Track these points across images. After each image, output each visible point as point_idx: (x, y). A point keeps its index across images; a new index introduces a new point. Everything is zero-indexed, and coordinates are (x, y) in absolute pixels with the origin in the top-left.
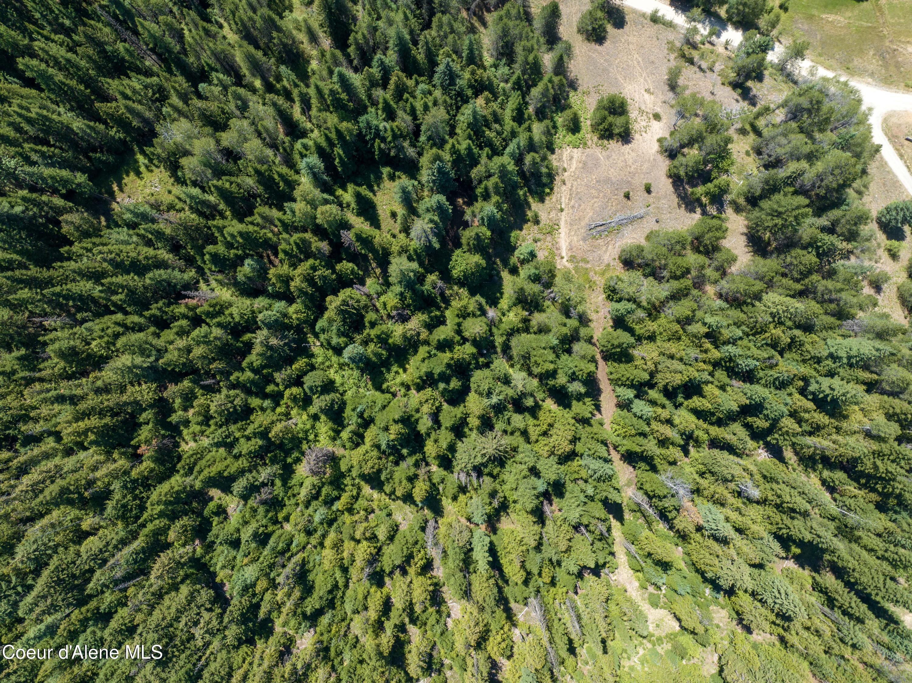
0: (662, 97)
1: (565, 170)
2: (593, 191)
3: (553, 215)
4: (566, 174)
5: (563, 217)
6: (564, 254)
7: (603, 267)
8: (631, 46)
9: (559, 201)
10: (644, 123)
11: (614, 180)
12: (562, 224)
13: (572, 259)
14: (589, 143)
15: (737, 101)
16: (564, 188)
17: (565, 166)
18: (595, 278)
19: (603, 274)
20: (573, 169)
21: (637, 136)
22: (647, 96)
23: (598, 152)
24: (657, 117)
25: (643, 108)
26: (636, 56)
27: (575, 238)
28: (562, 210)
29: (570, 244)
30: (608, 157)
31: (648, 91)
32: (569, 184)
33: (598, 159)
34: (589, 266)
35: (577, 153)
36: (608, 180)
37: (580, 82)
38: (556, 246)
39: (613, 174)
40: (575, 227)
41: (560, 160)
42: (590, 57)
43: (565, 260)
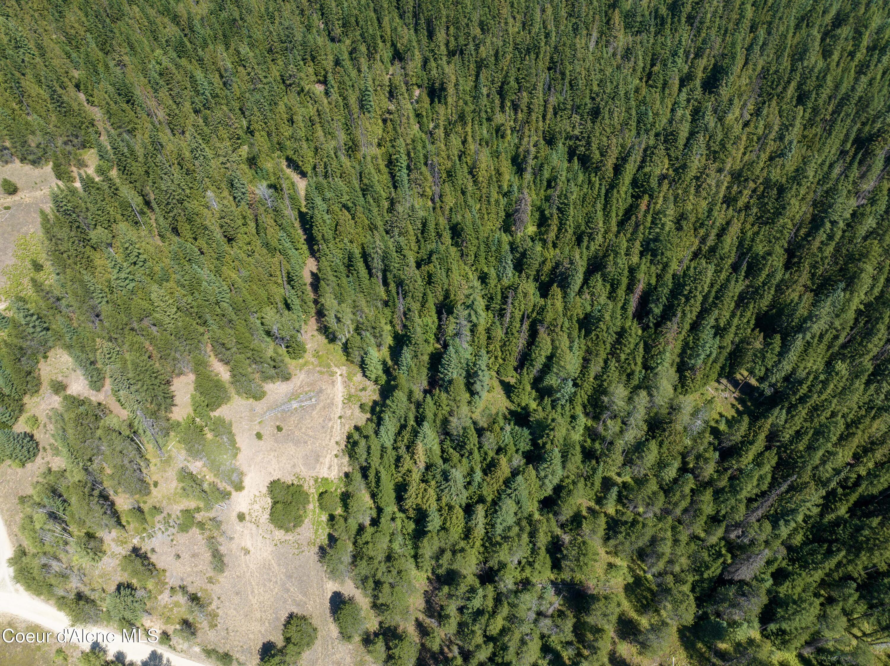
0: (234, 546)
1: (336, 456)
2: (311, 434)
3: (349, 413)
4: (335, 452)
5: (338, 411)
6: (339, 378)
7: (306, 368)
8: (258, 615)
9: (343, 425)
10: (257, 507)
11: (291, 444)
12: (340, 405)
13: (332, 374)
14: (312, 482)
15: (153, 550)
16: (338, 439)
17: (336, 460)
18: (313, 359)
19: (306, 364)
20: (329, 456)
21: (264, 490)
22: (249, 546)
23: (304, 472)
24: (241, 517)
25: (254, 527)
26: (254, 601)
27: (329, 391)
28: (340, 417)
29: (334, 386)
30: (294, 466)
31: (247, 552)
32: (333, 442)
33: (305, 464)
34: (318, 369)
35: (324, 473)
36: (297, 443)
37: (317, 558)
38: (346, 385)
39: (291, 449)
40: (328, 401)
41: (341, 465)
42: (305, 594)
43: (339, 373)
